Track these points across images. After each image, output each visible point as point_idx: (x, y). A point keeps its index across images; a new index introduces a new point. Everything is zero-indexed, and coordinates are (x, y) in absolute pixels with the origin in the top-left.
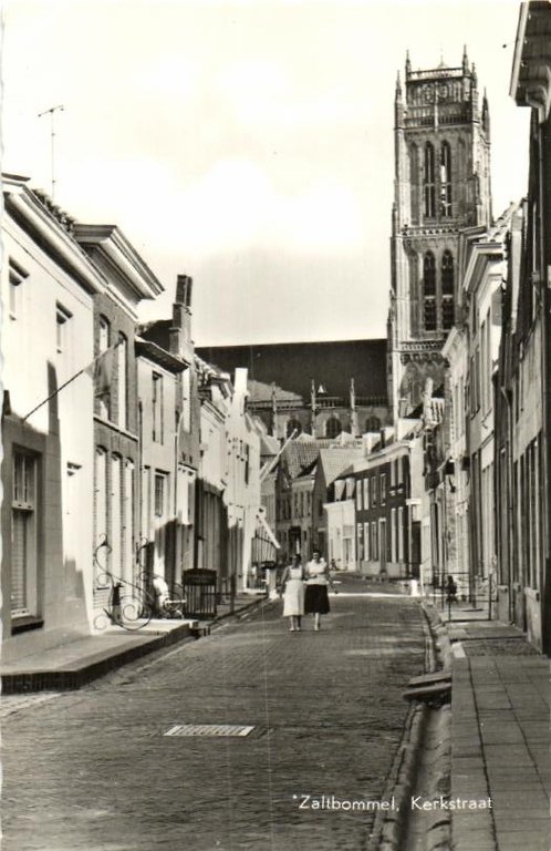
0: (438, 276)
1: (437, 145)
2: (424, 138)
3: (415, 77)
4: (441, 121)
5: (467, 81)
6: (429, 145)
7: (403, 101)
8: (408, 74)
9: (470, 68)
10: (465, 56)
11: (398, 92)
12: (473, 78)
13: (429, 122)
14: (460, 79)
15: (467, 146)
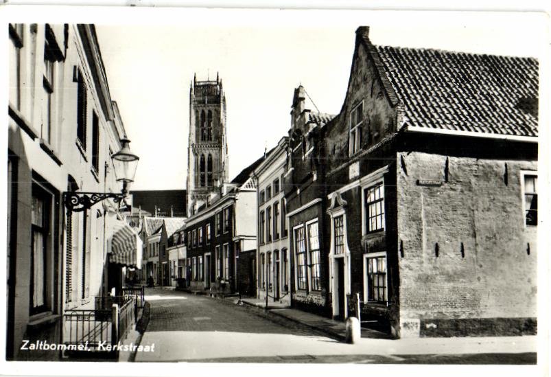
0: (206, 164)
1: (207, 112)
2: (201, 108)
3: (197, 84)
4: (208, 102)
5: (218, 87)
6: (203, 111)
7: (193, 93)
8: (195, 82)
9: (219, 81)
10: (218, 76)
11: (191, 89)
12: (221, 85)
13: (203, 102)
14: (216, 85)
15: (218, 113)
